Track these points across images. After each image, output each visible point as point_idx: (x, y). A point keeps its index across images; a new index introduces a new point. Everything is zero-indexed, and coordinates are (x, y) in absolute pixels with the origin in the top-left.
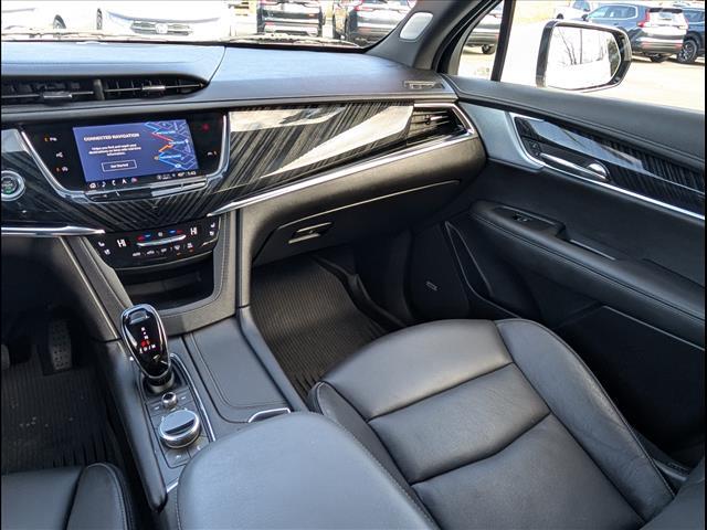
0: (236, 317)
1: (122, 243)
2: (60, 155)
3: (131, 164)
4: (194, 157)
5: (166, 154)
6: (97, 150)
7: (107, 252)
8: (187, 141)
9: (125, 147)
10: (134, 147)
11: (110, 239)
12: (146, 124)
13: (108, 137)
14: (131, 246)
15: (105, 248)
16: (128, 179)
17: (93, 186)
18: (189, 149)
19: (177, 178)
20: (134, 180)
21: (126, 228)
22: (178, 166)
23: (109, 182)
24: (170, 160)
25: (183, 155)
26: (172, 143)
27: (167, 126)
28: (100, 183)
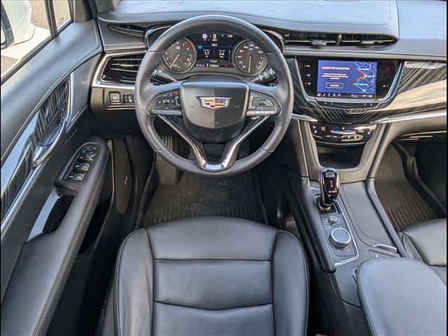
0: (366, 183)
1: (323, 129)
2: (309, 75)
3: (340, 86)
4: (375, 86)
5: (360, 83)
6: (326, 75)
7: (316, 132)
8: (374, 76)
9: (340, 75)
10: (345, 76)
11: (318, 125)
12: (355, 63)
13: (334, 68)
14: (328, 132)
15: (315, 130)
16: (337, 94)
17: (319, 95)
18: (373, 81)
19: (362, 98)
20: (339, 95)
21: (329, 122)
22: (364, 90)
23: (327, 94)
24: (361, 87)
25: (369, 84)
26: (365, 76)
27: (366, 65)
28: (323, 94)
